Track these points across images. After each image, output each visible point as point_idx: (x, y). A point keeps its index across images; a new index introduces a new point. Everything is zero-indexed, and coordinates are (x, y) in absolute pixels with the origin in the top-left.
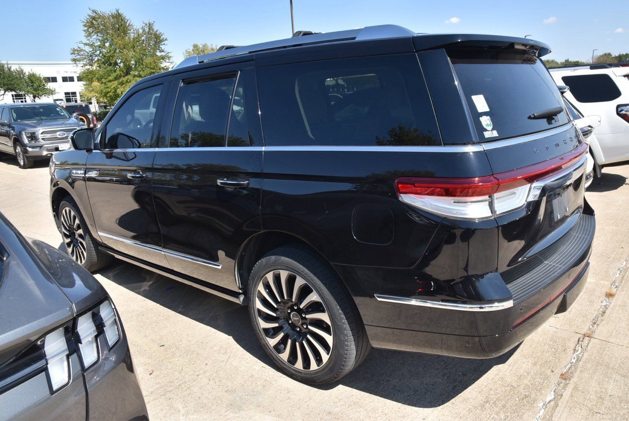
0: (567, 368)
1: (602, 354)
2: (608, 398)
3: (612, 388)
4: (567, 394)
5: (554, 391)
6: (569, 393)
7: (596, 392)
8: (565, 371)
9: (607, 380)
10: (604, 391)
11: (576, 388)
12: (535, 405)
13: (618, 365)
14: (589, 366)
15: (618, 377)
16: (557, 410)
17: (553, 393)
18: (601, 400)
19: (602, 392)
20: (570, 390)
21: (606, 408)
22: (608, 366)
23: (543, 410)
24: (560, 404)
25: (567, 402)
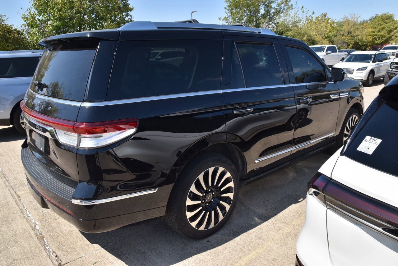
0: (46, 242)
1: (38, 262)
2: (13, 244)
3: (16, 250)
4: (32, 233)
5: (38, 230)
6: (31, 233)
7: (21, 242)
8: (45, 240)
9: (21, 251)
10: (18, 246)
11: (31, 237)
12: (39, 221)
13: (23, 263)
14: (37, 250)
15: (17, 257)
16: (29, 226)
17: (38, 229)
18: (16, 242)
19: (18, 245)
20: (32, 235)
21: (11, 240)
22: (28, 258)
23: (34, 222)
24: (30, 228)
25: (28, 230)
